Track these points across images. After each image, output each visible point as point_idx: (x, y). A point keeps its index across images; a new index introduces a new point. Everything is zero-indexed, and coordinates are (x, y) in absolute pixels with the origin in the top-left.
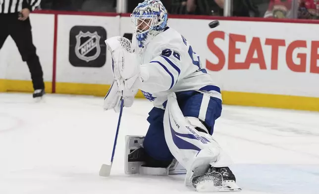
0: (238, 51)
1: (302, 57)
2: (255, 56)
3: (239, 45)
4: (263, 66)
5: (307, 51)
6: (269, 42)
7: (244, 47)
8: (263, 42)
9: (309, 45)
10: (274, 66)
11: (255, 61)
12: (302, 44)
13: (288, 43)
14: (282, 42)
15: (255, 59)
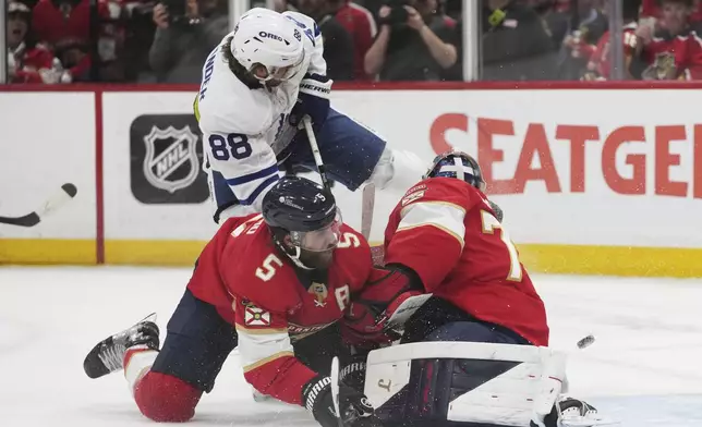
0: (499, 156)
1: (637, 161)
2: (536, 164)
3: (498, 141)
4: (553, 186)
5: (647, 148)
6: (563, 132)
7: (510, 147)
8: (550, 133)
9: (650, 135)
10: (578, 184)
11: (535, 175)
12: (636, 133)
13: (604, 133)
14: (592, 132)
15: (536, 171)
